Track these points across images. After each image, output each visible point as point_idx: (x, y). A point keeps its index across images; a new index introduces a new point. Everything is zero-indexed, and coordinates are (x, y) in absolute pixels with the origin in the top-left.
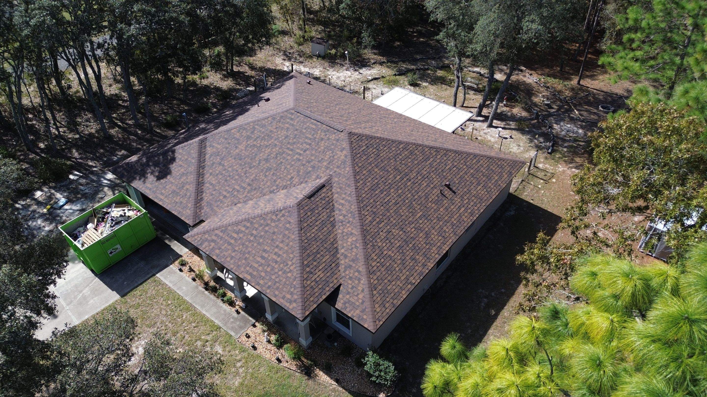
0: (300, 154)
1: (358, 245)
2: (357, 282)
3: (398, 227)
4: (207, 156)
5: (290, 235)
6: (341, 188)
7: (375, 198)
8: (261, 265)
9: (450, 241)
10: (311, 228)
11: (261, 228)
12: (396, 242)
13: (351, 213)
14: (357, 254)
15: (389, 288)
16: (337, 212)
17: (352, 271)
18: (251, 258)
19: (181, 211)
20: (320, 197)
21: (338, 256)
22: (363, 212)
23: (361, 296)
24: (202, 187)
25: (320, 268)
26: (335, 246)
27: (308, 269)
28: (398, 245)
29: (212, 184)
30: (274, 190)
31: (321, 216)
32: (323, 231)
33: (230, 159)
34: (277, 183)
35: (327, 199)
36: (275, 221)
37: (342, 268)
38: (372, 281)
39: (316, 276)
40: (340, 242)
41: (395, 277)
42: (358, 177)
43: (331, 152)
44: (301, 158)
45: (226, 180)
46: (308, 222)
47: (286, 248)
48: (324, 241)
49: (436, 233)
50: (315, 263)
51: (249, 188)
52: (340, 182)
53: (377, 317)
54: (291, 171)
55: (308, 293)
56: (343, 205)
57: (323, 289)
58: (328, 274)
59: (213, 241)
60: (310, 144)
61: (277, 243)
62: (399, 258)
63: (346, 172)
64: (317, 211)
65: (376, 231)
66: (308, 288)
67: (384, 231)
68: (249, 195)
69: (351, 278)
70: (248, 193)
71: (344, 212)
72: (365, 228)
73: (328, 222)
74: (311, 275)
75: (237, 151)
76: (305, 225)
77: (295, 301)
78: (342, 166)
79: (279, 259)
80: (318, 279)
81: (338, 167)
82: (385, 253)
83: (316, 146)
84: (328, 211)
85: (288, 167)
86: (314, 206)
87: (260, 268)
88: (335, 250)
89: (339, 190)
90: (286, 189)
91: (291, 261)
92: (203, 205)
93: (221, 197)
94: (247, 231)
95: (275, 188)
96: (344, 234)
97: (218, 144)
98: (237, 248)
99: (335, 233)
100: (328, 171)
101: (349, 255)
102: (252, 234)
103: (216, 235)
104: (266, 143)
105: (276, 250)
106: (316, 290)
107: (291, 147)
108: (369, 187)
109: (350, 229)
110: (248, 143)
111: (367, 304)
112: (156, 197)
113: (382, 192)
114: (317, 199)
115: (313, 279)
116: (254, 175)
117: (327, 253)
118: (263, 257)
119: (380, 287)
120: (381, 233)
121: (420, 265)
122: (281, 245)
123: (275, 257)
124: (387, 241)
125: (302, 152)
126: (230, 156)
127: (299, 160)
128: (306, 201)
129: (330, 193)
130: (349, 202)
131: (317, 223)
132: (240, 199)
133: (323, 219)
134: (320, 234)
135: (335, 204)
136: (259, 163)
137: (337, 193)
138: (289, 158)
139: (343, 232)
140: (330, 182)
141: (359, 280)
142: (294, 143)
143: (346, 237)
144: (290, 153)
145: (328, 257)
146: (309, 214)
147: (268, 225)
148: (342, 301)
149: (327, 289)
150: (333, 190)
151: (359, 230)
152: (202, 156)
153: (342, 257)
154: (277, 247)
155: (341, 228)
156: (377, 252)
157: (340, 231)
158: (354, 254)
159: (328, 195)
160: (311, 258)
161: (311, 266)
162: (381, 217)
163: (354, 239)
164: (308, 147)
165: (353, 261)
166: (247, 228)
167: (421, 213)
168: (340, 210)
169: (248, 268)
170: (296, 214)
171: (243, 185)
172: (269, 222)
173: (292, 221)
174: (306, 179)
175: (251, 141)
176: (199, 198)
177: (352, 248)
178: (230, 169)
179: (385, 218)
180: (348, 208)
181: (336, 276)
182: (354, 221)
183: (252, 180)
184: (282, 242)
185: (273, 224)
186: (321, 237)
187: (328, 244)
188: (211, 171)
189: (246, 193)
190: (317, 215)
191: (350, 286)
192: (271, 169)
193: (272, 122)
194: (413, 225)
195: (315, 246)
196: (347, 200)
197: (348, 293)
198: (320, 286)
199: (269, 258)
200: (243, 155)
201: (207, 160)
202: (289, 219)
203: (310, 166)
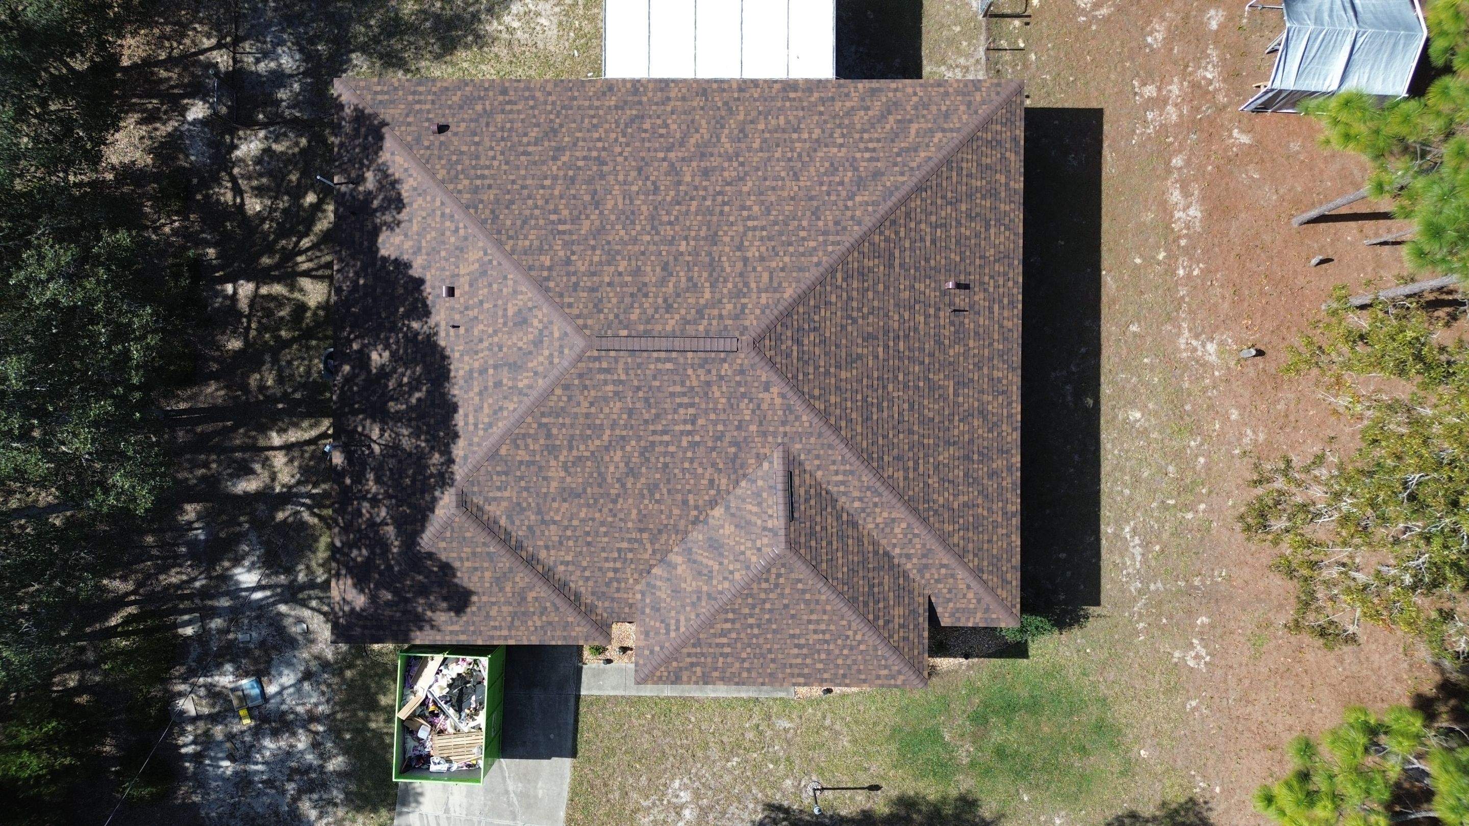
0: (689, 433)
1: (916, 531)
2: (951, 581)
3: (942, 444)
4: (503, 522)
5: (817, 597)
6: (818, 457)
7: (880, 431)
8: (805, 656)
9: (1015, 388)
10: (834, 563)
11: (757, 611)
12: (956, 471)
13: (868, 488)
14: (924, 545)
15: (995, 552)
16: (843, 499)
17: (934, 571)
18: (780, 656)
19: (565, 634)
20: (802, 500)
21: (896, 561)
22: (886, 475)
23: (970, 595)
24: (557, 577)
25: (891, 603)
26: (881, 552)
27: (881, 622)
28: (961, 474)
29: (567, 563)
30: (697, 517)
31: (829, 527)
32: (851, 548)
33: (555, 505)
34: (691, 502)
35: (812, 491)
36: (772, 591)
37: (913, 574)
38: (971, 565)
39: (896, 620)
40: (884, 542)
41: (990, 527)
42: (833, 421)
43: (746, 401)
44: (697, 438)
45: (589, 544)
46: (824, 558)
47: (825, 617)
48: (864, 561)
49: (990, 398)
50: (881, 605)
51: (645, 535)
52: (808, 447)
53: (1009, 604)
54: (700, 471)
55: (906, 650)
56: (843, 483)
57: (916, 626)
58: (906, 601)
59: (692, 665)
60: (692, 405)
61: (805, 617)
62: (976, 493)
63: (807, 424)
64: (818, 528)
65: (921, 485)
66: (901, 645)
67: (931, 472)
68: (657, 546)
69: (938, 581)
70: (652, 543)
71: (856, 494)
72: (906, 498)
73: (845, 526)
74: (891, 625)
75: (554, 484)
76: (824, 565)
77: (899, 672)
78: (791, 418)
79: (827, 637)
80: (902, 621)
81: (784, 423)
82: (956, 506)
83: (707, 403)
84: (829, 510)
85: (687, 465)
86: (808, 524)
87: (808, 661)
88: (886, 559)
89: (817, 462)
90: (717, 504)
91: (850, 629)
92: (589, 601)
93: (611, 574)
94: (738, 626)
95: (695, 513)
96: (881, 526)
97: (499, 489)
98: (744, 655)
99: (865, 532)
100: (770, 439)
101: (912, 551)
102: (751, 626)
103: (689, 655)
104: (597, 442)
105: (811, 627)
106: (911, 636)
107: (660, 428)
108: (860, 419)
109: (885, 515)
110: (562, 458)
111: (987, 599)
112: (492, 637)
113: (880, 410)
114: (802, 508)
115: (897, 627)
116: (635, 512)
117: (882, 573)
118: (798, 646)
119: (985, 563)
120: (930, 481)
121: (1004, 475)
122: (814, 617)
123: (816, 637)
124: (946, 484)
125: (689, 427)
126: (549, 499)
127: (697, 444)
128: (792, 529)
129: (807, 476)
130: (852, 473)
131: (835, 547)
132: (647, 561)
133: (835, 530)
134: (850, 557)
135: (830, 487)
136: (623, 485)
137: (819, 467)
138: (672, 449)
139: (877, 525)
140: (791, 458)
141: (953, 576)
142: (657, 416)
143: (888, 530)
144: (666, 438)
145: (886, 577)
146: (813, 543)
147: (764, 601)
148: (947, 615)
149: (921, 620)
150: (808, 468)
151: (903, 509)
152: (496, 529)
153: (903, 560)
154: (809, 622)
155: (870, 519)
156: (946, 516)
157: (871, 526)
158: (918, 546)
159: (808, 482)
160: (871, 604)
161: (881, 614)
162: (911, 454)
163: (904, 525)
164: (691, 411)
165: (924, 556)
166: (733, 621)
167: (952, 383)
168: (845, 494)
169: (788, 671)
170: (799, 563)
171: (629, 536)
172: (763, 596)
173: (801, 577)
174: (741, 472)
175: (565, 453)
176: (572, 598)
177: (910, 541)
178: (575, 523)
179: (916, 450)
180: (856, 483)
181: (916, 593)
182: (884, 499)
183: (640, 521)
184: (812, 612)
185: (771, 596)
186: (856, 559)
187: (871, 560)
188: (541, 543)
189: (648, 546)
190: (824, 534)
191: (945, 591)
192: (656, 486)
193: (570, 398)
194: (957, 418)
195: (861, 582)
196: (845, 471)
197: (950, 600)
198: (911, 627)
199: (811, 642)
200: (574, 486)
201: (509, 528)
202: (793, 576)
203: (725, 444)
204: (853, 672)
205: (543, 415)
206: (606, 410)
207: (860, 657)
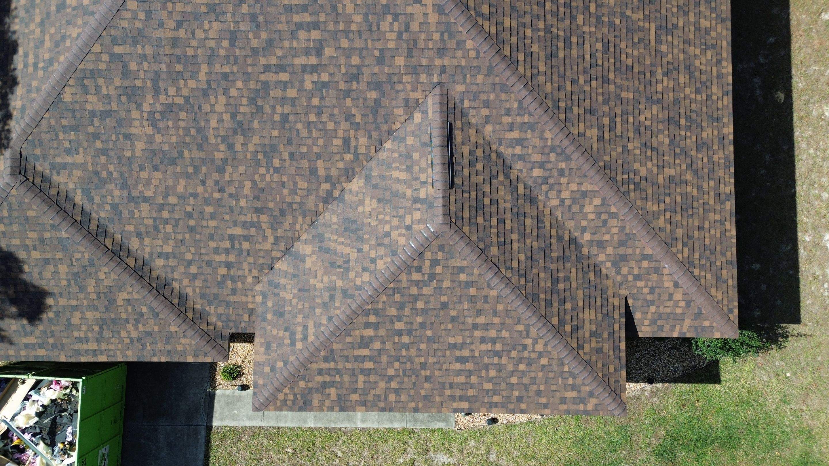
0: (314, 69)
1: (613, 209)
2: (655, 277)
3: (643, 100)
4: (78, 198)
5: (485, 292)
6: (487, 104)
7: (568, 73)
9: (724, 43)
10: (508, 247)
11: (407, 312)
12: (660, 137)
13: (553, 149)
14: (622, 229)
15: (707, 241)
16: (519, 165)
17: (633, 264)
19: (169, 347)
20: (466, 162)
21: (585, 251)
22: (575, 132)
23: (678, 296)
24: (154, 274)
25: (580, 304)
26: (567, 238)
27: (568, 328)
28: (666, 141)
29: (167, 256)
30: (329, 193)
31: (501, 201)
32: (528, 231)
33: (144, 175)
34: (322, 172)
35: (479, 152)
37: (607, 268)
38: (680, 256)
39: (587, 326)
40: (570, 224)
41: (701, 210)
42: (507, 51)
45: (192, 229)
46: (495, 239)
47: (496, 320)
48: (546, 249)
49: (697, 52)
50: (568, 306)
51: (264, 218)
52: (474, 88)
53: (725, 309)
54: (331, 126)
55: (600, 365)
56: (519, 142)
57: (611, 334)
58: (599, 303)
59: (324, 385)
60: (316, 25)
61: (469, 320)
62: (684, 167)
63: (472, 54)
64: (487, 201)
65: (619, 149)
66: (594, 358)
67: (631, 135)
68: (280, 232)
69: (638, 278)
70: (274, 229)
71: (536, 157)
72: (601, 164)
73: (521, 202)
74: (580, 333)
75: (140, 145)
76: (495, 249)
77: (591, 394)
78: (451, 44)
79: (498, 347)
80: (593, 328)
81: (441, 53)
82: (661, 180)
84: (501, 178)
85: (312, 117)
86: (473, 194)
87: (474, 379)
88: (573, 247)
89: (485, 112)
90: (354, 174)
91: (528, 336)
92: (198, 306)
93: (223, 271)
94: (382, 332)
95: (327, 186)
96: (568, 202)
97: (68, 152)
98: (391, 372)
99: (547, 211)
100: (423, 77)
101: (607, 237)
102: (399, 333)
103: (320, 372)
104: (192, 84)
105: (478, 334)
106: (605, 347)
107: (274, 61)
108: (542, 54)
109: (574, 187)
110: (146, 107)
112: (78, 352)
113: (568, 46)
114: (466, 172)
115: (587, 335)
116: (248, 184)
117: (568, 265)
118: (461, 360)
120: (630, 146)
121: (715, 147)
122: (481, 320)
123: (483, 347)
124: (649, 152)
125: (313, 60)
126: (135, 167)
127: (325, 85)
128: (452, 198)
129: (472, 132)
130: (531, 126)
131: (508, 227)
132: (268, 252)
133: (508, 205)
134: (528, 241)
135: (502, 149)
137: (488, 120)
139: (563, 201)
140: (451, 105)
141: (657, 271)
142: (270, 43)
143: (576, 208)
145: (574, 270)
146: (480, 220)
147: (415, 299)
148: (646, 322)
149: (617, 327)
150: (473, 121)
151: (597, 178)
152: (69, 207)
153: (595, 250)
154: (475, 326)
155: (553, 194)
156: (650, 192)
157: (555, 202)
158: (615, 230)
159: (473, 139)
160: (555, 304)
161: (568, 317)
162: (606, 109)
163: (597, 201)
164: (315, 35)
165: (622, 243)
166: (376, 326)
167: (653, 26)
168: (521, 157)
169: (448, 392)
170: (462, 244)
171: (242, 218)
172: (414, 291)
173: (465, 264)
174: (385, 127)
175: (150, 99)
176: (176, 301)
177: (605, 222)
178: (173, 200)
179: (612, 104)
180: (537, 142)
181: (610, 292)
182: (573, 165)
183: (256, 198)
184: (478, 313)
185: (426, 291)
186: (535, 244)
187: (554, 247)
188: (130, 228)
189: (269, 232)
190: (494, 209)
191: (646, 290)
192: (274, 147)
194: (659, 70)
195: (542, 275)
196: (523, 124)
197: (651, 303)
198: (605, 335)
200: (166, 147)
201: (88, 207)
202: (453, 263)
203: (363, 86)
204: (531, 394)
205: (114, 41)
206: (200, 34)
207: (540, 374)
